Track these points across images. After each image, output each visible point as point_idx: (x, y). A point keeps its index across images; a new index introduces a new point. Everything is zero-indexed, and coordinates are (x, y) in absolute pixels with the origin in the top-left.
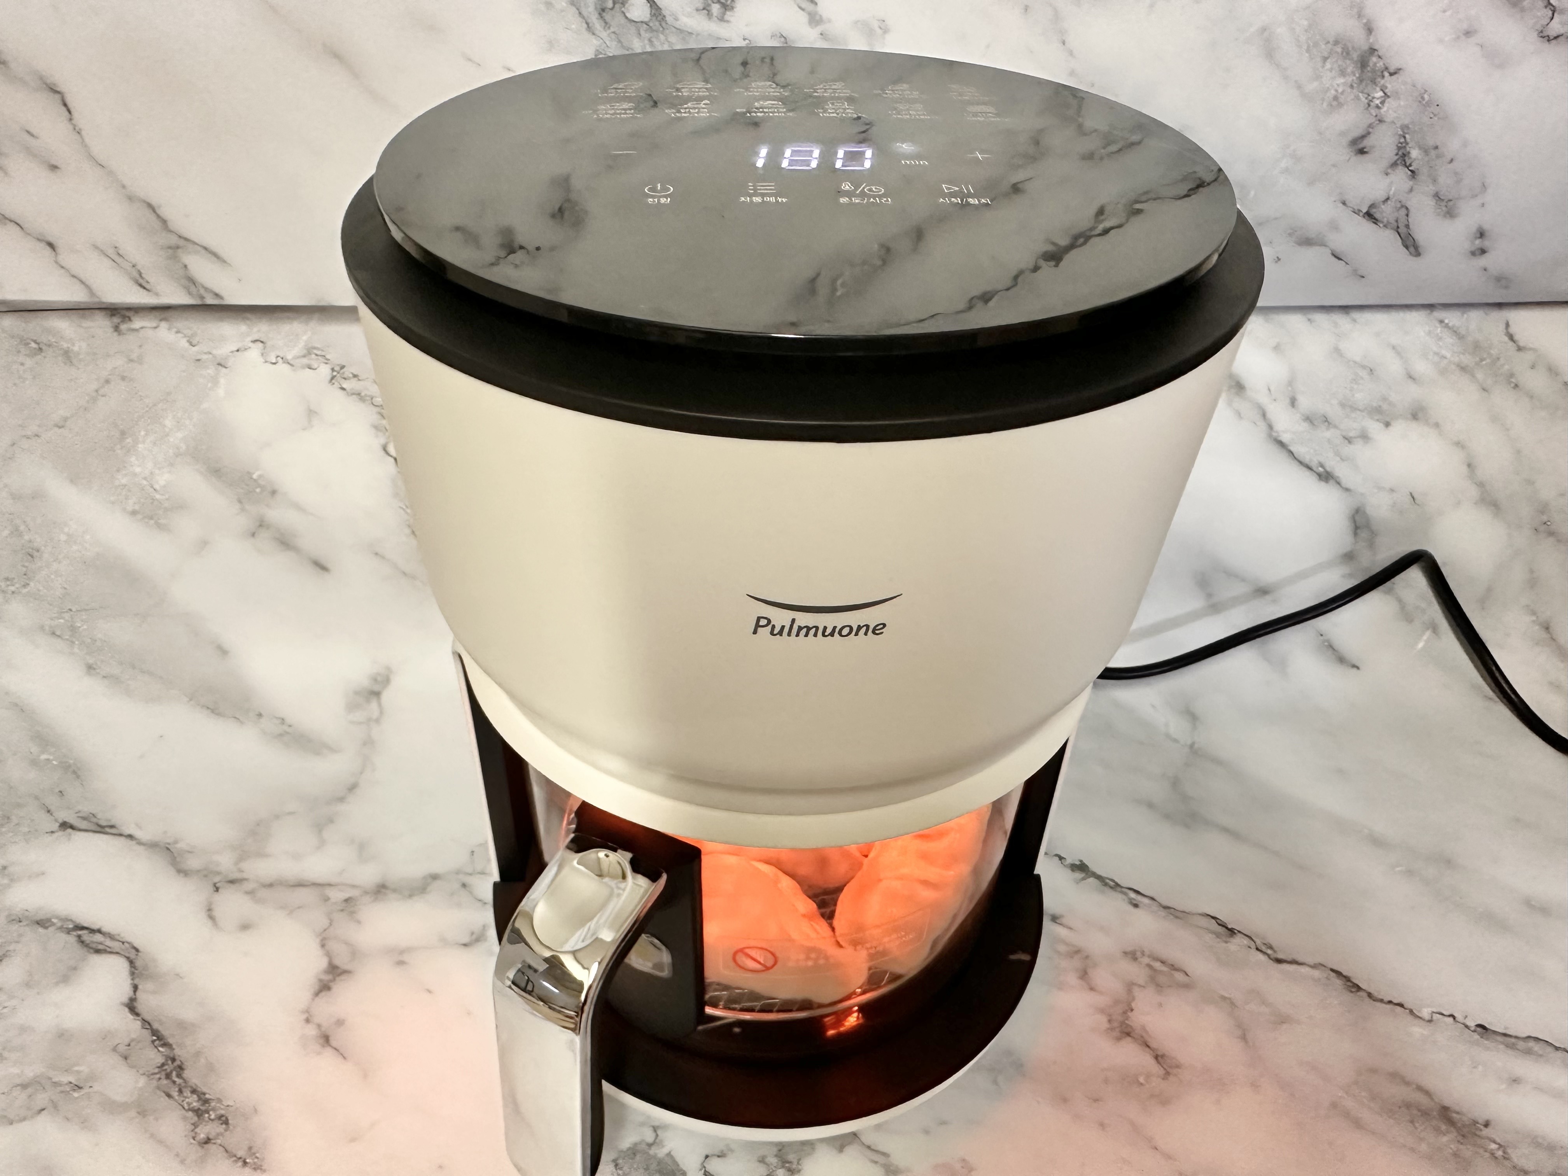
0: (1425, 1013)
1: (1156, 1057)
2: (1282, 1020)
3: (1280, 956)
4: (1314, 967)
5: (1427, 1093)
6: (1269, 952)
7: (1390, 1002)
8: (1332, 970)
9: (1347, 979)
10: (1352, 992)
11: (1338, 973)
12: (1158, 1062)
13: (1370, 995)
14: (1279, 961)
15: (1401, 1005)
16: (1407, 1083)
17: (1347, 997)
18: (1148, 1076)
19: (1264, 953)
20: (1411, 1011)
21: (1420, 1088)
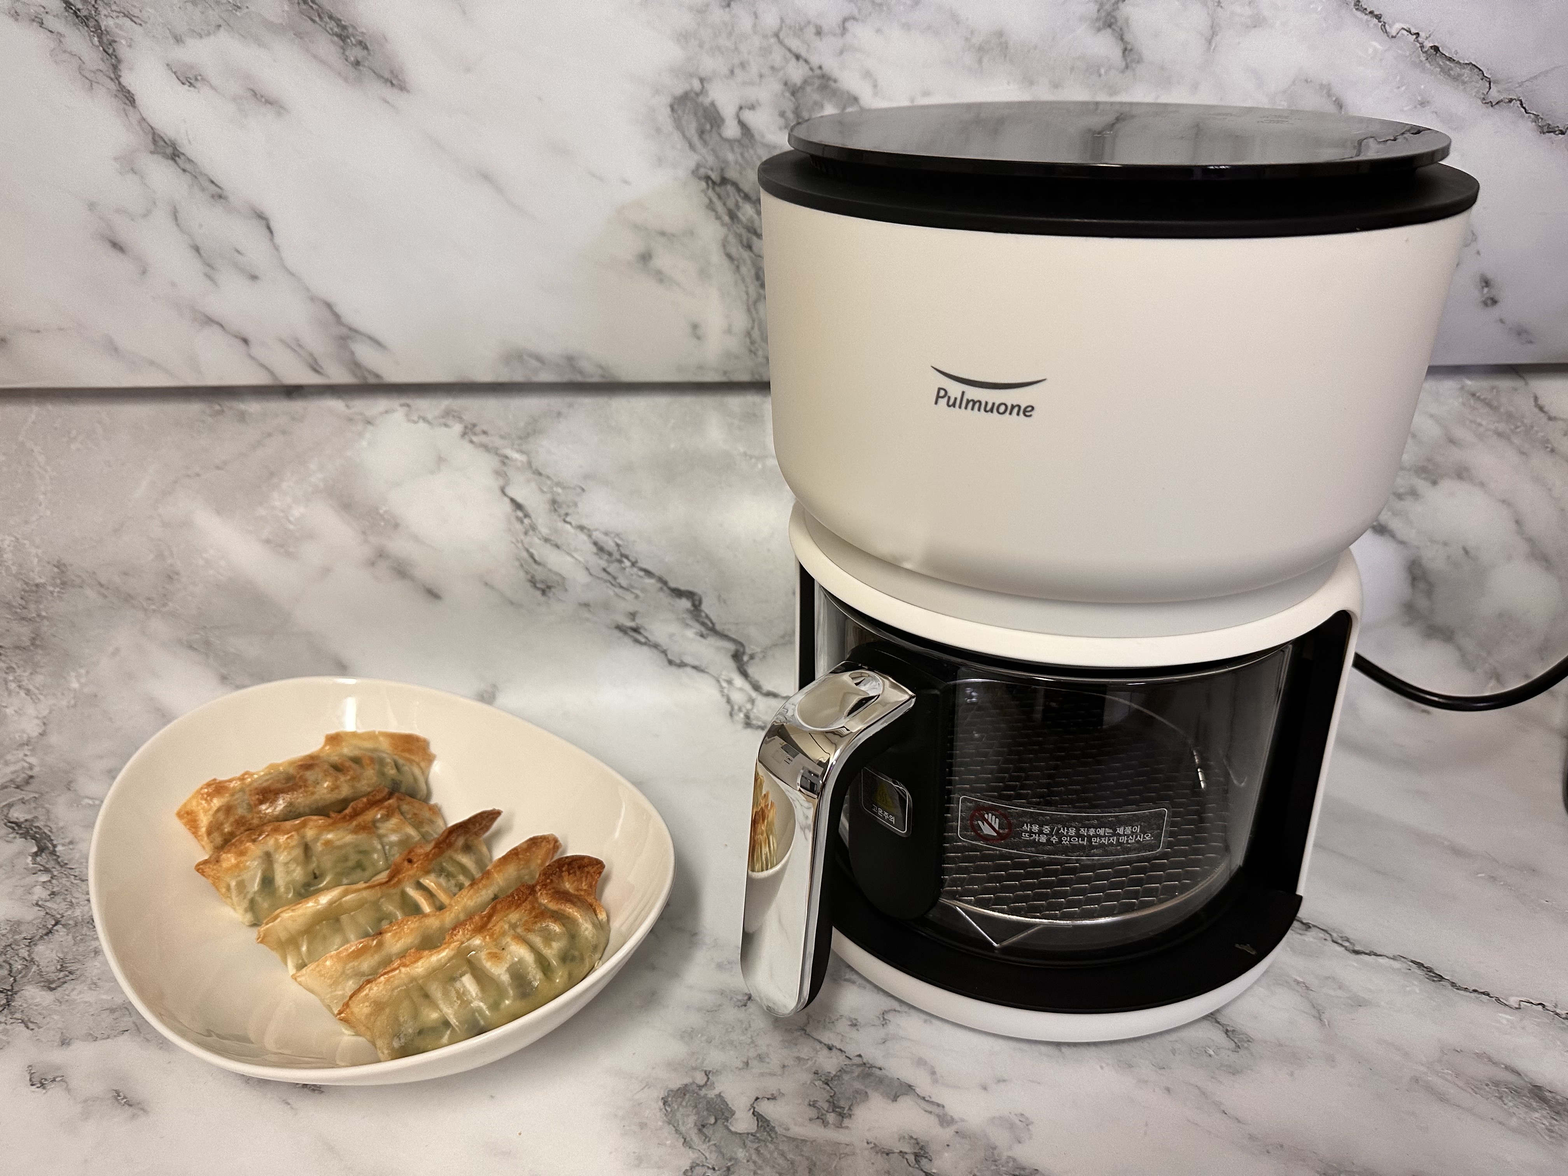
0: (1513, 1001)
1: (1227, 1032)
2: (1358, 1003)
3: (1357, 948)
4: (1394, 958)
5: (1518, 1074)
6: (1346, 944)
7: (1475, 991)
8: (1412, 962)
9: (1430, 970)
10: (1434, 981)
11: (1420, 965)
12: (1228, 1036)
13: (1453, 984)
14: (1357, 952)
15: (1487, 994)
16: (1495, 1064)
17: (1430, 986)
18: (1218, 1049)
19: (1342, 945)
20: (1498, 1000)
21: (1507, 1068)
